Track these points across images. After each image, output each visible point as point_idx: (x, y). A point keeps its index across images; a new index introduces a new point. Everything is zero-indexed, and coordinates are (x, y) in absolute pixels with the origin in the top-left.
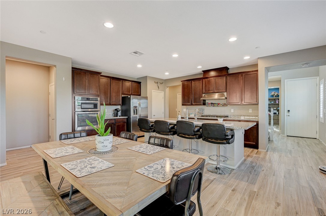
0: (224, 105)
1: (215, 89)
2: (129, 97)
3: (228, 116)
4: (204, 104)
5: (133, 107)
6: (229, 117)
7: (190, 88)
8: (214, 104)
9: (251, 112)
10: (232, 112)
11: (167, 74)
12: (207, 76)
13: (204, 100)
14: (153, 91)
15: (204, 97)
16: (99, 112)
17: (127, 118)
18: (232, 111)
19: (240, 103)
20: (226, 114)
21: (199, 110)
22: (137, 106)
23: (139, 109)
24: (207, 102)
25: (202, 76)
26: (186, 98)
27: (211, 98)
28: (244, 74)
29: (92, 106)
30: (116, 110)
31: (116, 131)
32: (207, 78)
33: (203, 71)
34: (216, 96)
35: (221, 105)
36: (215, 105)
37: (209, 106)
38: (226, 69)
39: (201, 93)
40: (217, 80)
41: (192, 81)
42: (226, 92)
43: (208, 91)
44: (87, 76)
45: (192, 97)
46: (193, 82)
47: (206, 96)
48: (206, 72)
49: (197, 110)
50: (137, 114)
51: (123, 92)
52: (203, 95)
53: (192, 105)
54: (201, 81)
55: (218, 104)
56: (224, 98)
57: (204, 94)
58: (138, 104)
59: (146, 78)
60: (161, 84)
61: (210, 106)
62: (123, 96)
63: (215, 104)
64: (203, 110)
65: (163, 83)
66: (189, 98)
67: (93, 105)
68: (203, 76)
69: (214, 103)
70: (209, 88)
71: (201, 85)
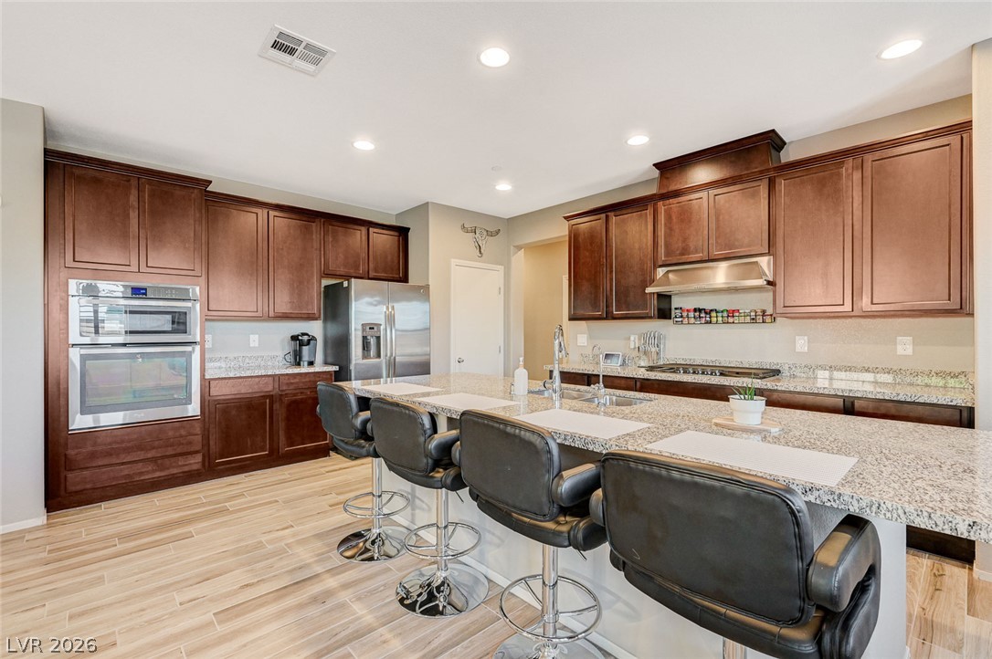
0: (760, 319)
1: (713, 241)
2: (346, 284)
3: (776, 372)
4: (664, 314)
5: (360, 327)
6: (786, 373)
7: (601, 243)
8: (708, 312)
9: (909, 351)
10: (798, 349)
11: (504, 187)
12: (673, 187)
13: (665, 298)
14: (454, 261)
15: (664, 280)
16: (198, 348)
17: (335, 371)
18: (802, 344)
19: (848, 307)
20: (769, 361)
21: (639, 339)
22: (382, 322)
23: (389, 336)
24: (676, 302)
25: (653, 190)
26: (586, 287)
27: (694, 286)
28: (869, 158)
29: (164, 322)
30: (294, 338)
31: (282, 425)
32: (677, 194)
33: (657, 165)
34: (720, 274)
35: (742, 319)
36: (714, 320)
37: (686, 321)
38: (771, 141)
39: (649, 264)
40: (722, 202)
41: (610, 214)
42: (769, 253)
43: (682, 254)
44: (134, 192)
45: (610, 284)
46: (613, 219)
47: (671, 275)
48: (670, 168)
49: (634, 341)
50: (379, 356)
51: (326, 264)
52: (661, 272)
53: (609, 316)
54: (649, 212)
55: (731, 313)
56: (761, 282)
57: (661, 266)
58: (383, 317)
59: (424, 208)
60: (490, 234)
61: (692, 320)
62: (326, 282)
63: (714, 314)
64: (659, 338)
65: (498, 232)
66: (596, 287)
67: (169, 317)
68: (661, 185)
69: (708, 307)
70: (685, 240)
71: (650, 227)
